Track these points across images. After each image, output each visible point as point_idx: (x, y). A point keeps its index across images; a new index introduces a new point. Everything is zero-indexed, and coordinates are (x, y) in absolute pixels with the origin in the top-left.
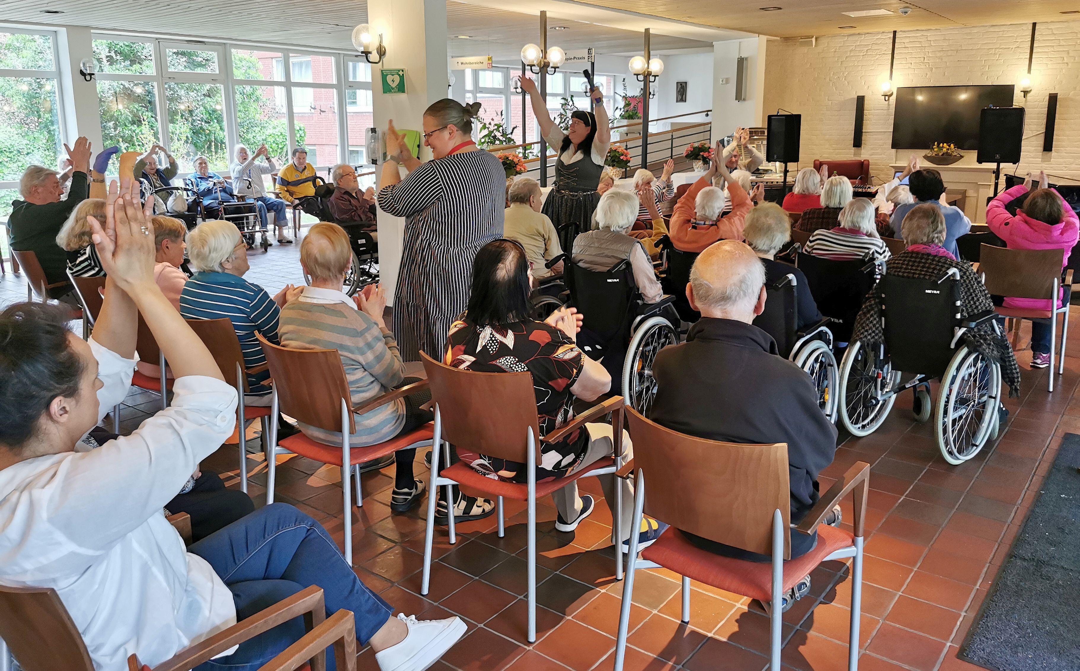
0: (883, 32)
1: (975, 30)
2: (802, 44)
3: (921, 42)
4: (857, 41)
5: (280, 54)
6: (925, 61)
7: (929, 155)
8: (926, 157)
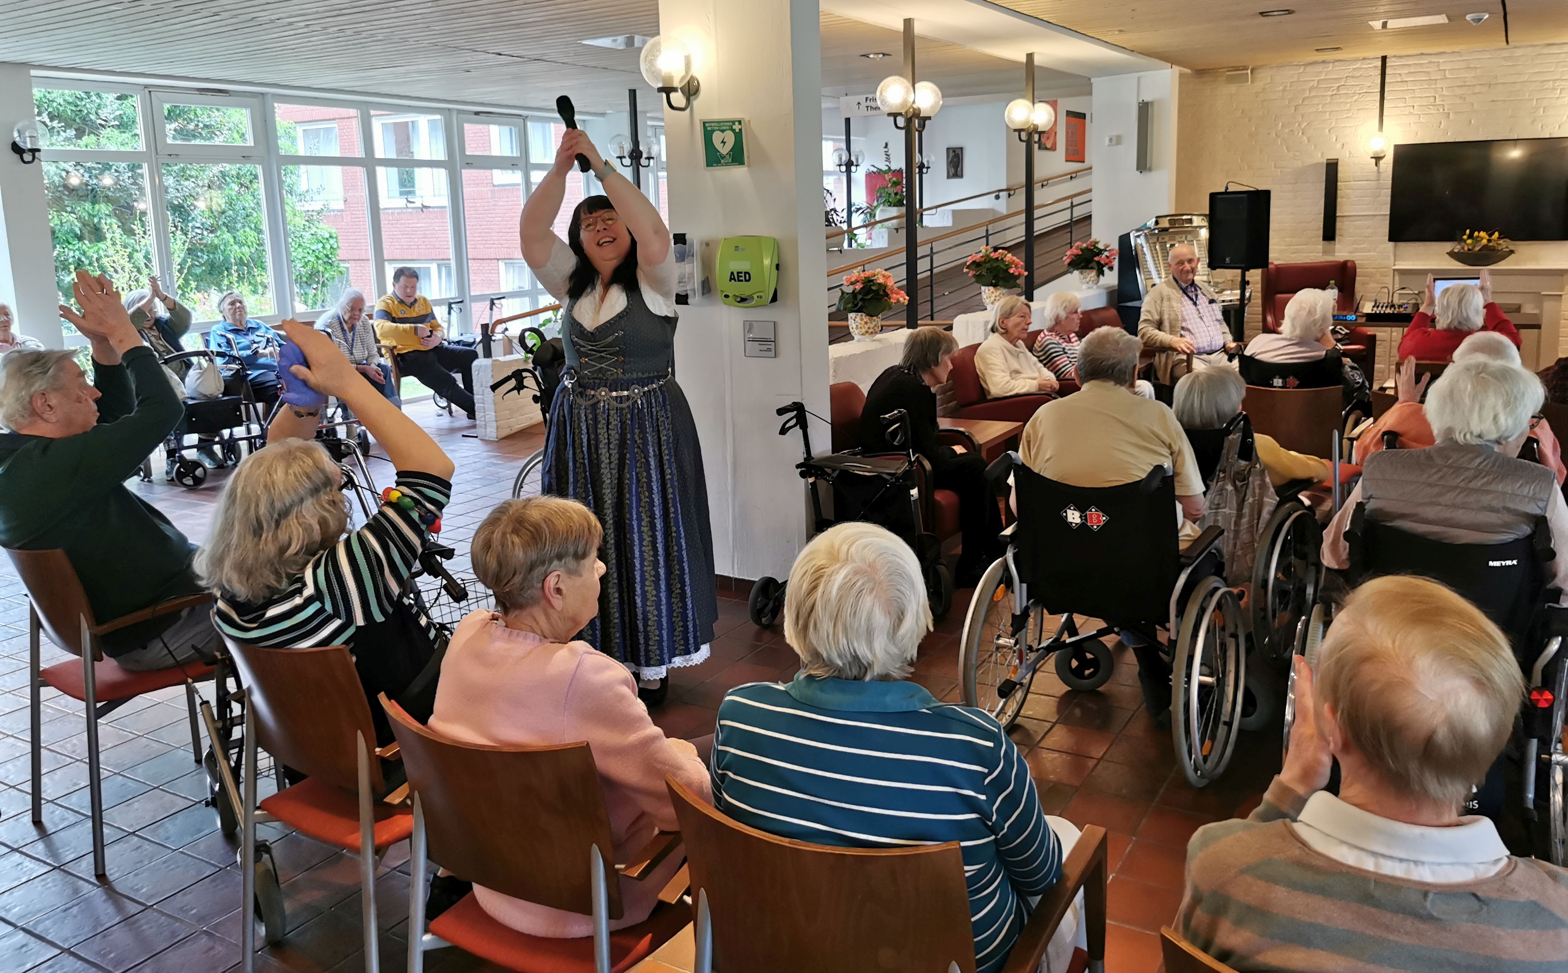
0: (1364, 59)
1: (1519, 52)
2: (1231, 80)
3: (1428, 73)
4: (1321, 72)
5: (353, 112)
6: (1437, 103)
7: (1456, 251)
8: (1452, 254)
